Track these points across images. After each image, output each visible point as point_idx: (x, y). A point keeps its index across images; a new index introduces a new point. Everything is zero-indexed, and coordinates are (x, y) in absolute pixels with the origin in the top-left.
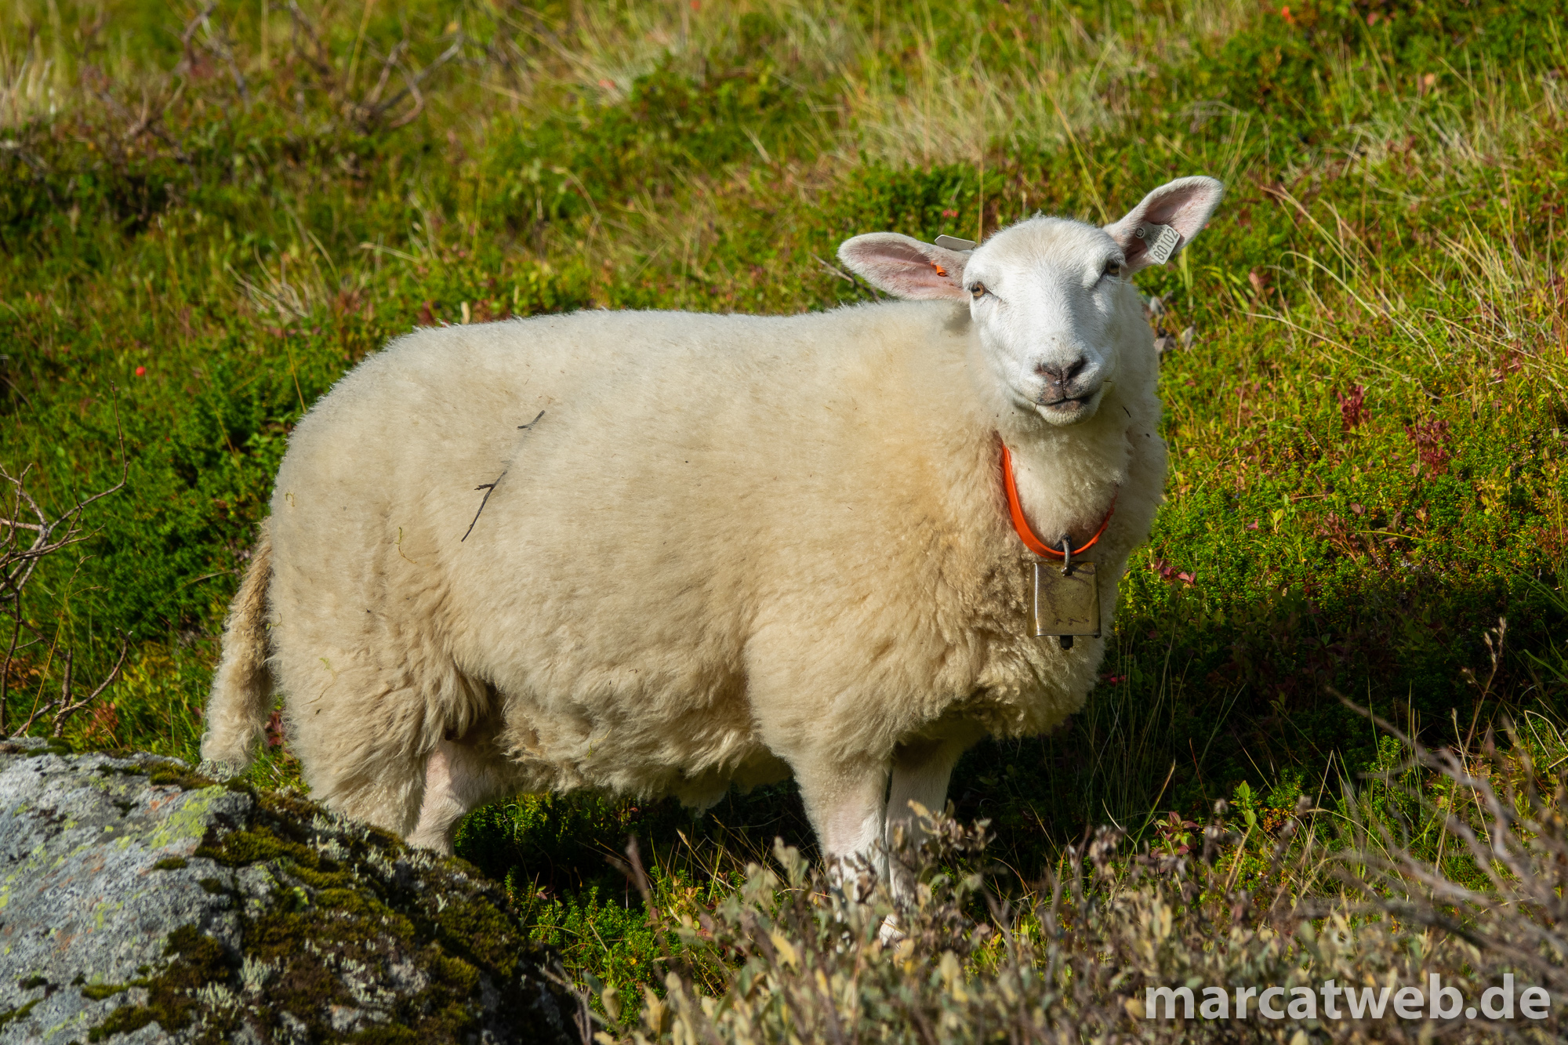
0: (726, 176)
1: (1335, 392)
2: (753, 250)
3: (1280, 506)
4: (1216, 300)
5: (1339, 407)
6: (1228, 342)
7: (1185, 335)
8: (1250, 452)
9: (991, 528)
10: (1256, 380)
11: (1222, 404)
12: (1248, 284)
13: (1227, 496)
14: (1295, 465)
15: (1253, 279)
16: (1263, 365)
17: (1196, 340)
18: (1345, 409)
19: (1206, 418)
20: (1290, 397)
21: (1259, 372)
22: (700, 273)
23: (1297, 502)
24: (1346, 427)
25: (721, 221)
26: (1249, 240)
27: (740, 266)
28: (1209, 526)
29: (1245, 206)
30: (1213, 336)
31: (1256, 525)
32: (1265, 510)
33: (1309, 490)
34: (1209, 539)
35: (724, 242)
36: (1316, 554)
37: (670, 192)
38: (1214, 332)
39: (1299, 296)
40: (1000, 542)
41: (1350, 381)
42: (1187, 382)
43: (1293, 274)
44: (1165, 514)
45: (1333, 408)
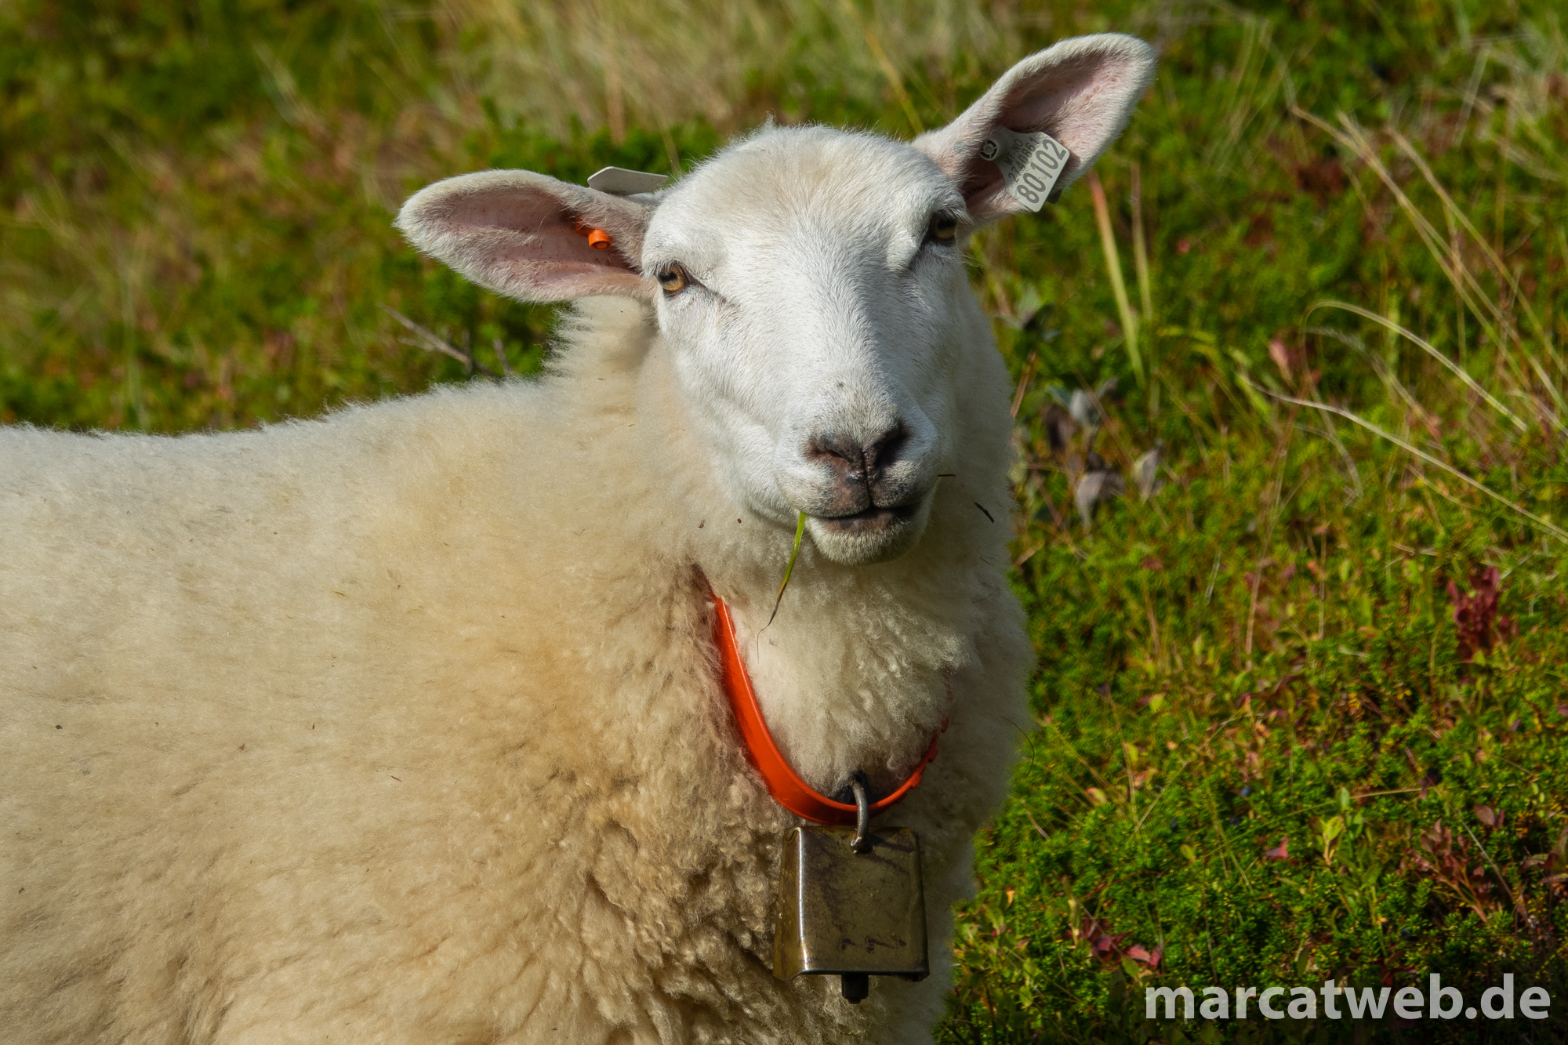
0: (215, 152)
1: (1441, 582)
2: (270, 299)
3: (1332, 812)
4: (1204, 397)
5: (1452, 611)
6: (1229, 480)
7: (1142, 465)
8: (1271, 700)
9: (703, 769)
10: (1287, 556)
11: (1215, 604)
12: (1270, 365)
13: (1226, 792)
14: (1361, 728)
15: (1278, 354)
16: (1297, 527)
17: (1163, 477)
18: (1463, 616)
19: (1184, 635)
20: (1353, 591)
21: (1292, 541)
22: (164, 347)
23: (1367, 803)
24: (1465, 652)
25: (206, 240)
26: (1267, 275)
27: (242, 331)
28: (1189, 852)
29: (1260, 208)
30: (1197, 469)
31: (1284, 851)
32: (1302, 819)
33: (1391, 780)
34: (1191, 878)
35: (208, 284)
36: (1405, 908)
37: (101, 183)
38: (1199, 463)
39: (1370, 387)
40: (722, 796)
41: (1473, 559)
42: (1146, 561)
43: (1356, 343)
44: (1102, 826)
45: (1439, 613)
